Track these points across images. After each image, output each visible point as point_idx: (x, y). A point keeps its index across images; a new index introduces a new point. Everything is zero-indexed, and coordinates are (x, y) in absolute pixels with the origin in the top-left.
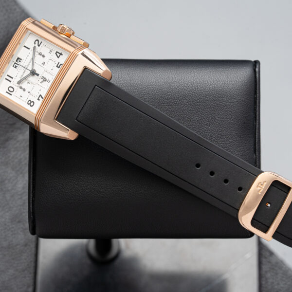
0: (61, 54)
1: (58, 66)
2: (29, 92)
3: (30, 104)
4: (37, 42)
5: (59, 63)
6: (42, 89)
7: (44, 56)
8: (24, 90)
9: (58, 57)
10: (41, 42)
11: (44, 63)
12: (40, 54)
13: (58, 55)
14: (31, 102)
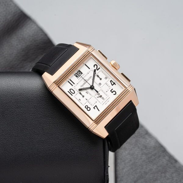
0: (114, 83)
1: (112, 91)
2: (87, 99)
3: (87, 108)
4: (96, 66)
5: (112, 89)
6: (98, 102)
7: (101, 79)
8: (83, 96)
9: (112, 85)
10: (99, 68)
11: (100, 84)
12: (98, 76)
13: (113, 83)
14: (88, 107)
